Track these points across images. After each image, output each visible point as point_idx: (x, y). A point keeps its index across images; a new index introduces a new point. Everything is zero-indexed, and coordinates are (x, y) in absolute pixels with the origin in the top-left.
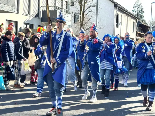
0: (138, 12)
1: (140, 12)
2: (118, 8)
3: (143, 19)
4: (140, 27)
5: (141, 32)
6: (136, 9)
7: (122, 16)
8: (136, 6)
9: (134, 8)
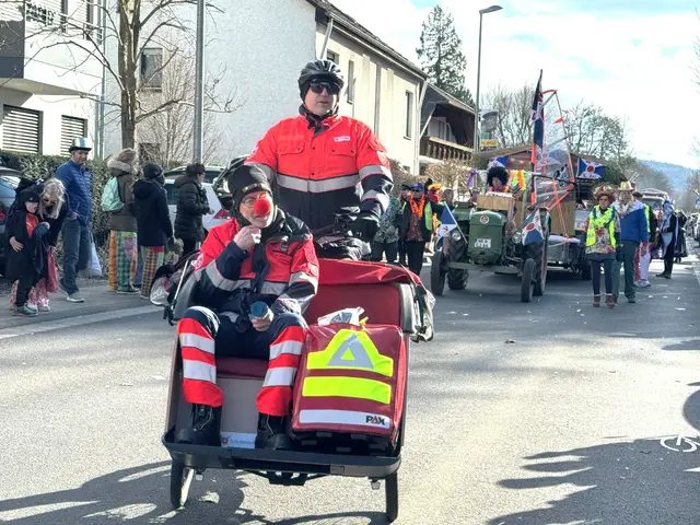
0: (440, 58)
1: (450, 57)
2: (331, 25)
3: (462, 87)
4: (438, 118)
5: (448, 140)
6: (430, 44)
7: (351, 63)
8: (433, 32)
9: (422, 39)
